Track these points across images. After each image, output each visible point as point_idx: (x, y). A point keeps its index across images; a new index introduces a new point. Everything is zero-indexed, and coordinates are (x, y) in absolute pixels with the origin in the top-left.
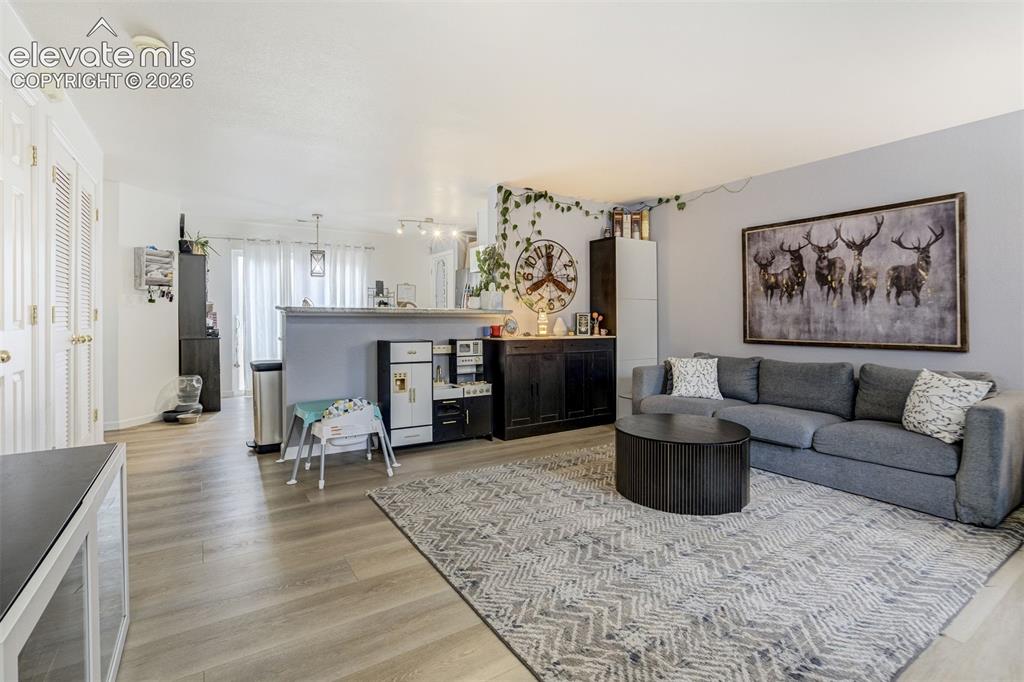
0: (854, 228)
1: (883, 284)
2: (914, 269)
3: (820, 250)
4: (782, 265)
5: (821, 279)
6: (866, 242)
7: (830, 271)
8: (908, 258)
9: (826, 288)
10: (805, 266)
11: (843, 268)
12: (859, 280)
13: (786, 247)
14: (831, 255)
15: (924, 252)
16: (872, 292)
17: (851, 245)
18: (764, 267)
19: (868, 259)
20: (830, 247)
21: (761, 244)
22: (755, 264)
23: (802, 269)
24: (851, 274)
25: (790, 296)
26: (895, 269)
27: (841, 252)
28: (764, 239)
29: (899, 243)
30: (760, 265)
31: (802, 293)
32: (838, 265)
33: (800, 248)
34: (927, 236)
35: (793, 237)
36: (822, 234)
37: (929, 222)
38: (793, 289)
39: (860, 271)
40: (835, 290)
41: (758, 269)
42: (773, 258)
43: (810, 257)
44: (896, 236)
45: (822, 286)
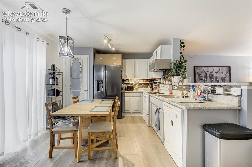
0: (216, 69)
1: (220, 80)
2: (224, 77)
3: (210, 73)
4: (203, 75)
5: (210, 78)
6: (218, 72)
7: (212, 77)
8: (224, 76)
9: (211, 80)
10: (207, 75)
11: (214, 76)
12: (217, 79)
13: (204, 71)
14: (212, 74)
15: (226, 75)
16: (219, 81)
17: (215, 72)
18: (199, 75)
19: (218, 75)
20: (212, 72)
21: (199, 70)
22: (197, 74)
23: (207, 76)
24: (215, 78)
25: (205, 81)
26: (222, 77)
27: (214, 73)
28: (199, 69)
29: (222, 73)
30: (198, 74)
31: (207, 81)
32: (213, 76)
33: (206, 72)
34: (226, 72)
35: (205, 69)
36: (211, 69)
37: (226, 70)
38: (205, 80)
39: (217, 77)
40: (213, 80)
41: (198, 75)
42: (201, 73)
43: (208, 74)
44: (222, 72)
45: (211, 79)
